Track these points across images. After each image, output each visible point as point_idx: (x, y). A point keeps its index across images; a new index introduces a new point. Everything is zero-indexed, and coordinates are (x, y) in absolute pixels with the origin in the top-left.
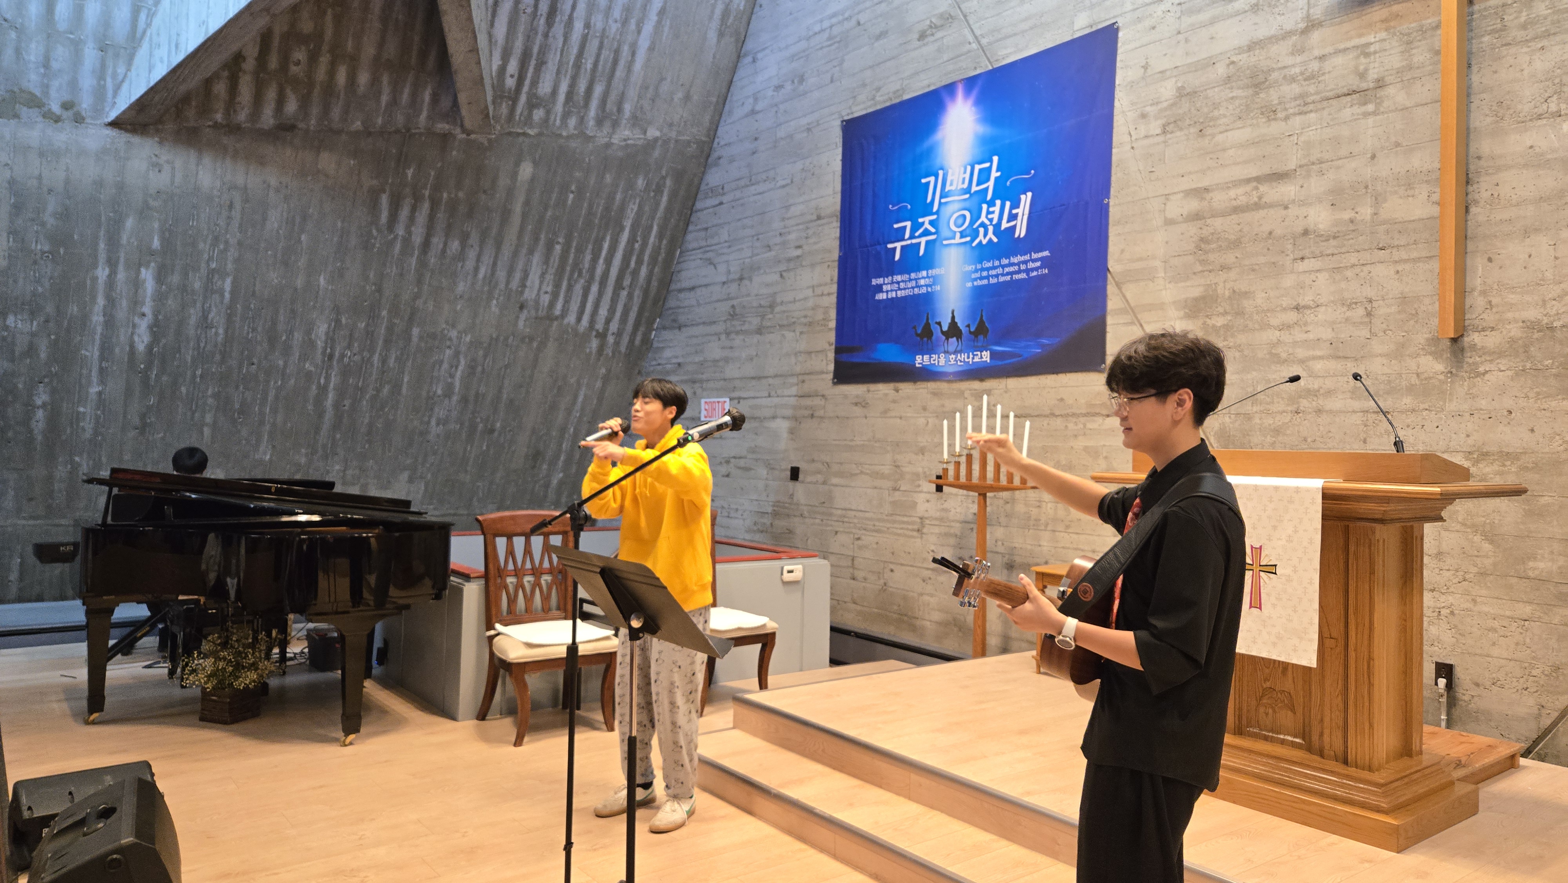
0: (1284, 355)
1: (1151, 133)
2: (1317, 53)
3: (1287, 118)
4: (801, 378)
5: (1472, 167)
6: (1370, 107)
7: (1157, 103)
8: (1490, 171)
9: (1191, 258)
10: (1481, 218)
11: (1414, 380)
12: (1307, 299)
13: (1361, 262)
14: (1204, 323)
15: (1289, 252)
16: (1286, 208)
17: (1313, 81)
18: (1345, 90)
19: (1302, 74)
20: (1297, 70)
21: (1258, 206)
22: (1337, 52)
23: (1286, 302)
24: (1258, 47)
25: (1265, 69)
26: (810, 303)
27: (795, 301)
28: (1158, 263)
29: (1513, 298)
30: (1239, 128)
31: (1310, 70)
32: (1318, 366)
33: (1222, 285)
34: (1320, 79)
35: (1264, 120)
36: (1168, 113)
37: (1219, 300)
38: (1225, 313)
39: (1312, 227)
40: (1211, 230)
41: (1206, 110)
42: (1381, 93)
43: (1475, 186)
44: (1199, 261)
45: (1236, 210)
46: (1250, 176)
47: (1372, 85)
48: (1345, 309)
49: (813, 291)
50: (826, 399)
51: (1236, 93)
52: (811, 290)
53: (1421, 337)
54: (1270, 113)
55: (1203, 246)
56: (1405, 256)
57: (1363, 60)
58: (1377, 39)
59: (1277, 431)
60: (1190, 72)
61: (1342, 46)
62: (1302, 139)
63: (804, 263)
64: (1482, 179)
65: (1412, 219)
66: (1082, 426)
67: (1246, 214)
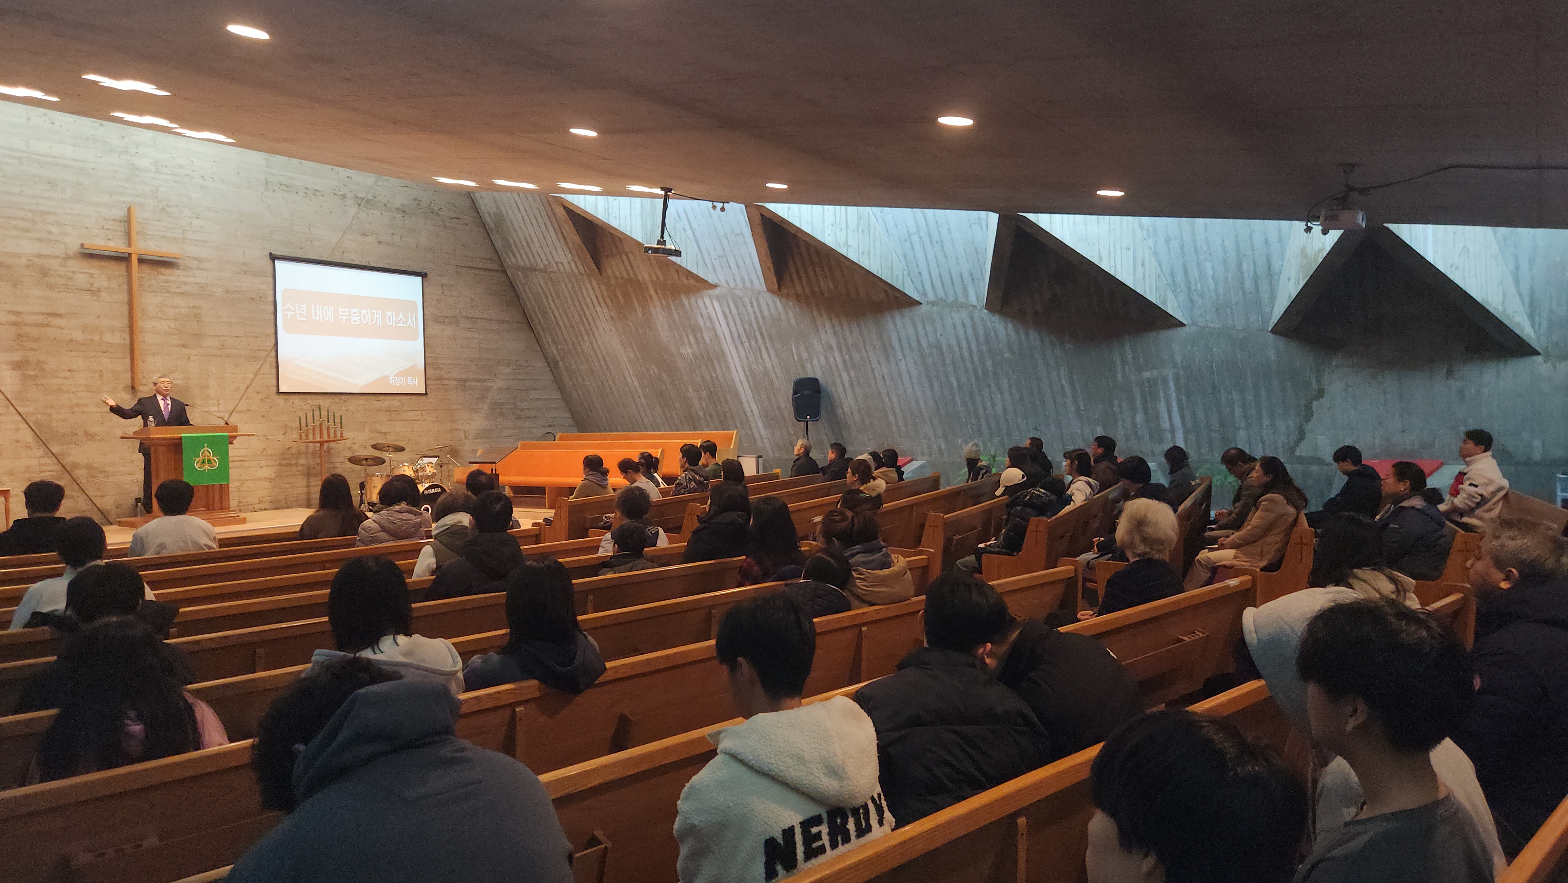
0: (65, 390)
2: (71, 269)
3: (59, 292)
5: (134, 329)
6: (95, 298)
8: (140, 332)
9: (13, 343)
10: (141, 348)
12: (74, 367)
13: (97, 356)
15: (64, 348)
16: (62, 329)
17: (70, 280)
18: (84, 288)
19: (65, 276)
20: (62, 273)
21: (48, 325)
22: (80, 272)
23: (64, 367)
24: (42, 257)
25: (47, 268)
30: (35, 290)
31: (68, 275)
32: (81, 394)
33: (30, 356)
34: (73, 280)
35: (48, 290)
37: (30, 363)
38: (34, 369)
39: (74, 339)
40: (23, 331)
41: (16, 276)
42: (99, 293)
43: (135, 336)
44: (18, 344)
45: (37, 325)
46: (43, 312)
47: (96, 290)
51: (33, 274)
53: (121, 386)
54: (51, 287)
55: (20, 338)
56: (112, 357)
57: (90, 278)
59: (64, 420)
61: (83, 271)
62: (67, 302)
64: (138, 334)
65: (117, 343)
67: (42, 328)
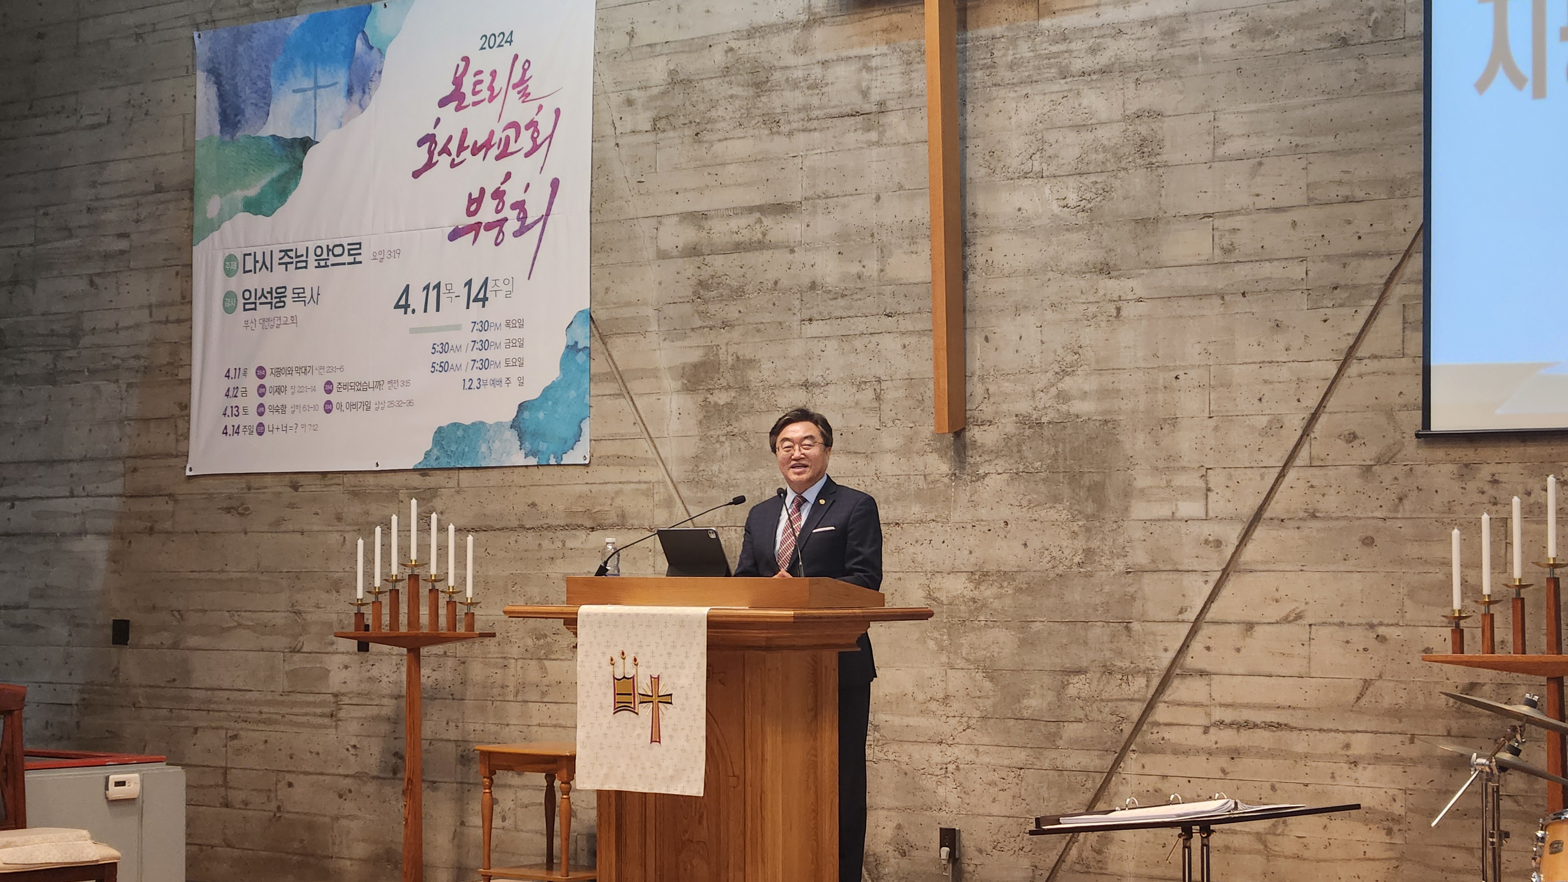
1: (639, 128)
2: (820, 56)
3: (790, 134)
4: (130, 463)
5: (969, 225)
6: (873, 136)
7: (645, 87)
8: (985, 233)
9: (687, 308)
10: (979, 289)
11: (922, 484)
12: (816, 375)
13: (871, 330)
14: (705, 400)
15: (796, 311)
16: (792, 251)
17: (817, 91)
18: (848, 110)
19: (805, 79)
20: (799, 74)
21: (761, 245)
22: (840, 59)
23: (795, 376)
24: (758, 34)
25: (766, 65)
26: (145, 335)
27: (117, 329)
28: (650, 312)
29: (1007, 387)
30: (739, 138)
31: (813, 77)
33: (724, 348)
34: (823, 90)
35: (767, 132)
36: (659, 103)
37: (721, 370)
38: (728, 388)
39: (819, 281)
40: (710, 271)
41: (702, 107)
42: (883, 119)
43: (972, 249)
44: (700, 313)
45: (739, 247)
46: (753, 204)
47: (875, 108)
48: (855, 390)
49: (151, 315)
50: (176, 501)
51: (734, 91)
52: (147, 311)
53: (927, 430)
54: (772, 122)
55: (702, 292)
56: (911, 328)
57: (864, 73)
58: (878, 52)
60: (683, 52)
61: (844, 54)
62: (807, 163)
63: (132, 264)
64: (978, 241)
65: (916, 281)
66: (560, 545)
67: (749, 255)
